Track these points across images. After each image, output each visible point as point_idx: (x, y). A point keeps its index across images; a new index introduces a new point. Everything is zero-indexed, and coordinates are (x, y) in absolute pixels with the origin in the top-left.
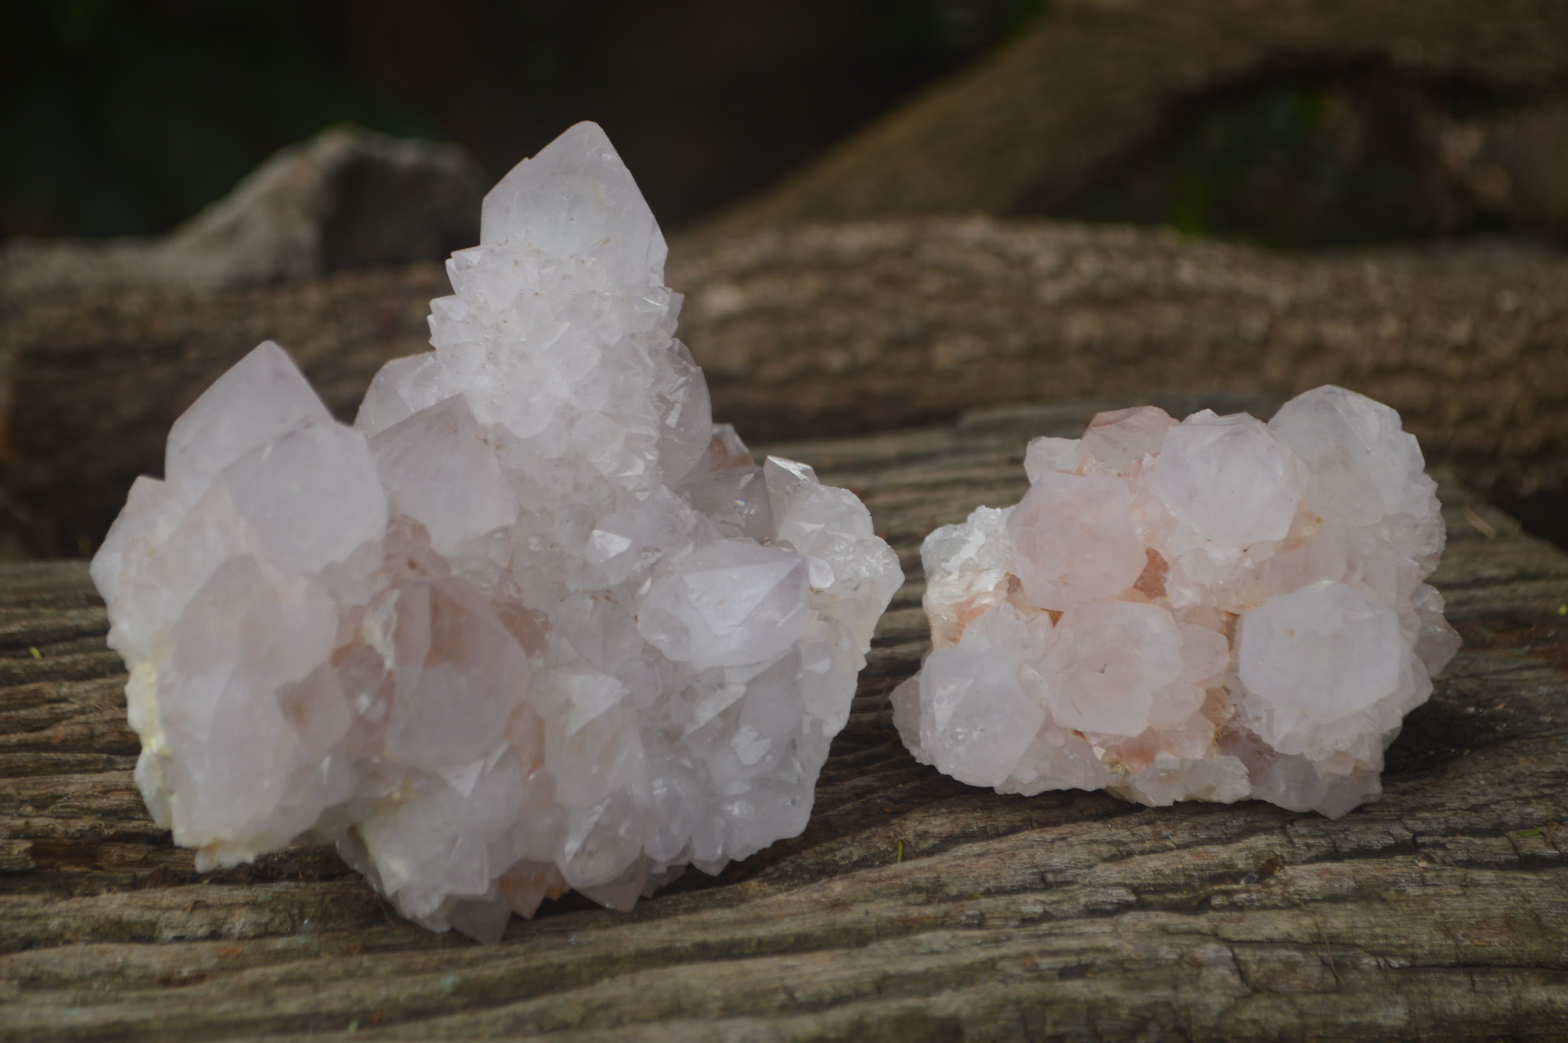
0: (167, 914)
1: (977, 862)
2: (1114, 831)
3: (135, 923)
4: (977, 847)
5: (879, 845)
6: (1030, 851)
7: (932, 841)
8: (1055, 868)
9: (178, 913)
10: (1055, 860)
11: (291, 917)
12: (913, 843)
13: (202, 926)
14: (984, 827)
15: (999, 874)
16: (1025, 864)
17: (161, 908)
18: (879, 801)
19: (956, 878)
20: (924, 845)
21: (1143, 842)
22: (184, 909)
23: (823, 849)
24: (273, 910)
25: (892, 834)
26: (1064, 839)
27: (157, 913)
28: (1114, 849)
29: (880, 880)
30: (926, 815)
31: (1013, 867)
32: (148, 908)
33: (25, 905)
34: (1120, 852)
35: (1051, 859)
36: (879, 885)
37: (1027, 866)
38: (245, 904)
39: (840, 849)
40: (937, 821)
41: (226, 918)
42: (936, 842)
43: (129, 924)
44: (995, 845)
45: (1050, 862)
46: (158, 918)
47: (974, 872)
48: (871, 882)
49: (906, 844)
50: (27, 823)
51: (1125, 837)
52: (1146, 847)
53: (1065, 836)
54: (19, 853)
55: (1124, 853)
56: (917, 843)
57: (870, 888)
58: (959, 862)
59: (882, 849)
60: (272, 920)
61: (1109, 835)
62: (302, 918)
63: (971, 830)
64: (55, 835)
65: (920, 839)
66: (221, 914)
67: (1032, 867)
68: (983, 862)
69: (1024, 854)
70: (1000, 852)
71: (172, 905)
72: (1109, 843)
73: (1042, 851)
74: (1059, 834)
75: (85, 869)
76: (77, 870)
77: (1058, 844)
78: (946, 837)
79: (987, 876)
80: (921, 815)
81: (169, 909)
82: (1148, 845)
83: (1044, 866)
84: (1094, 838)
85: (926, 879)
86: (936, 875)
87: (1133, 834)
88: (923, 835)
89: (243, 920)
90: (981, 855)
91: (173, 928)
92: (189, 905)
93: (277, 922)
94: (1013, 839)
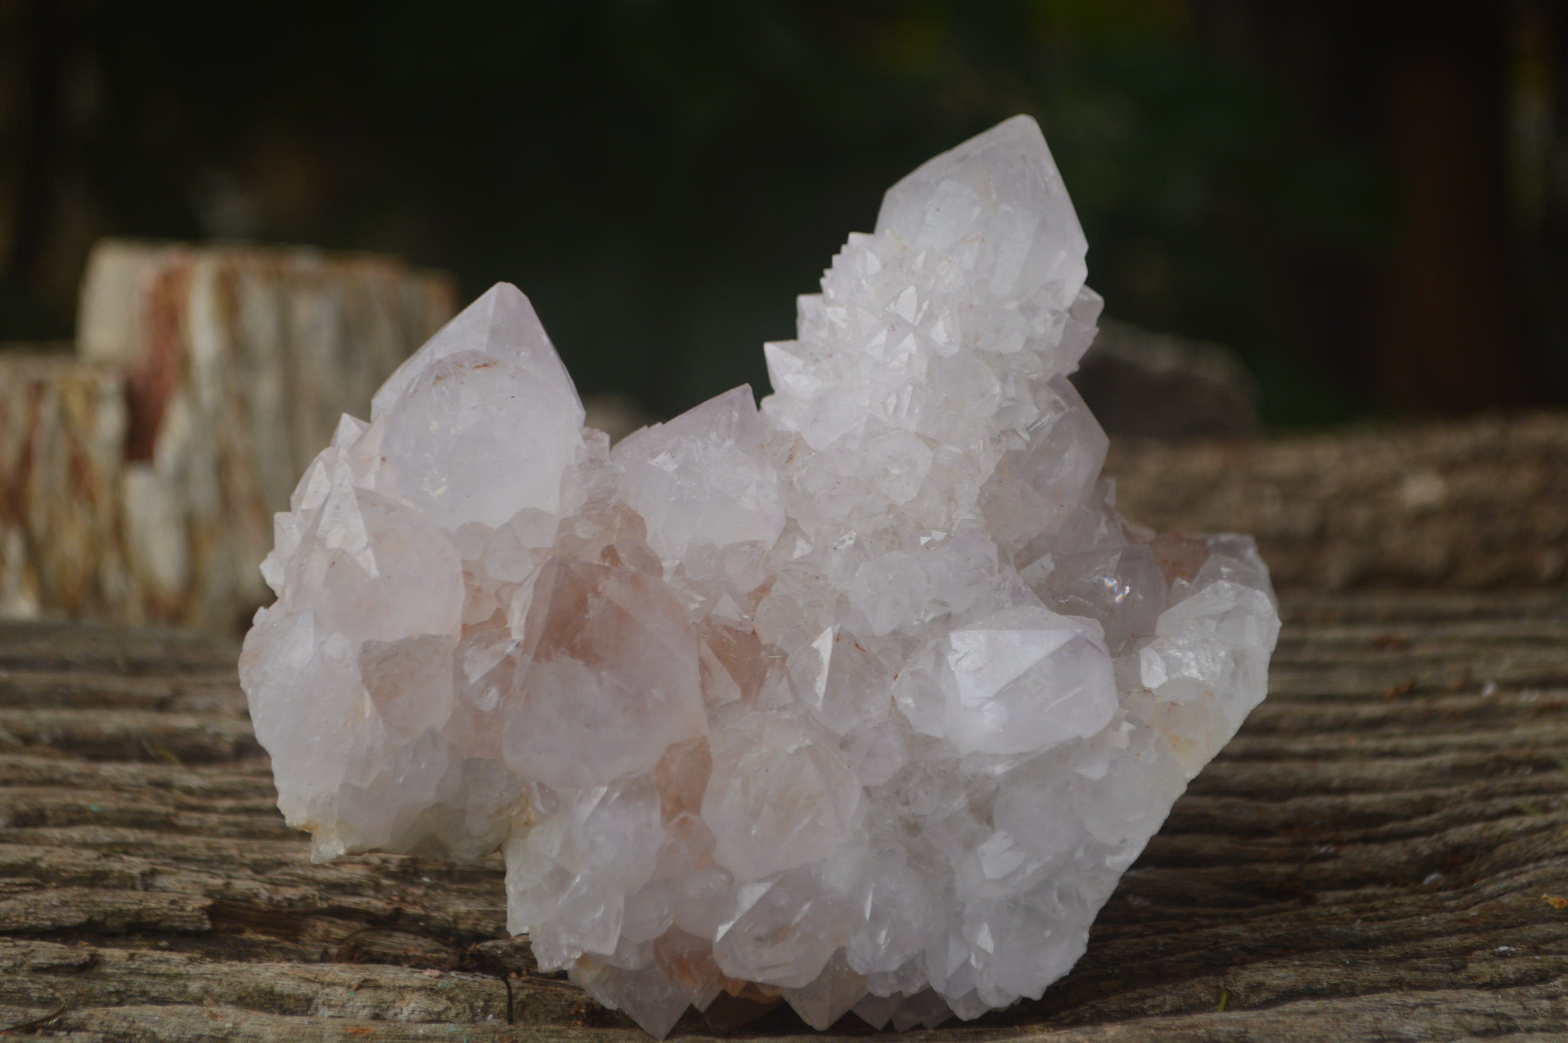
0: (327, 990)
1: (1304, 1019)
2: (1501, 1002)
3: (289, 996)
4: (1312, 1005)
5: (1202, 995)
6: (1378, 1014)
7: (1265, 995)
8: (1404, 1037)
9: (340, 990)
10: (1407, 1028)
11: (472, 1008)
12: (1243, 996)
13: (364, 1007)
14: (1337, 985)
15: (1326, 1036)
16: (1365, 1027)
17: (322, 983)
18: (1229, 949)
19: (1269, 1035)
20: (1255, 999)
21: (1534, 1017)
22: (349, 987)
23: (1135, 995)
24: (452, 999)
25: (1221, 984)
26: (1431, 1006)
27: (316, 987)
28: (1491, 1023)
29: (1168, 1028)
30: (1271, 966)
31: (1348, 1029)
32: (307, 980)
33: (167, 961)
34: (1498, 1026)
35: (1402, 1026)
36: (1164, 1034)
37: (1367, 1030)
38: (419, 989)
39: (1153, 997)
40: (1282, 973)
41: (394, 1002)
42: (1271, 996)
43: (282, 996)
44: (1338, 1004)
45: (1401, 1030)
46: (316, 993)
47: (1294, 1031)
48: (1156, 1029)
49: (1231, 996)
50: (227, 885)
51: (1513, 1011)
52: (1536, 1025)
53: (1432, 1002)
54: (194, 910)
55: (1504, 1029)
56: (1247, 996)
57: (1152, 1035)
58: (1281, 1018)
59: (1204, 1000)
60: (448, 1009)
61: (1493, 1006)
62: (486, 1011)
63: (1318, 986)
64: (257, 901)
65: (1252, 992)
66: (389, 997)
67: (1373, 1032)
68: (1311, 1020)
69: (1368, 1017)
70: (1341, 1011)
71: (337, 980)
72: (1489, 1015)
73: (1394, 1015)
74: (1427, 1000)
75: (272, 938)
76: (263, 938)
77: (1421, 1009)
78: (1284, 992)
79: (1310, 1037)
80: (1267, 966)
81: (332, 984)
82: (1539, 1022)
83: (1390, 1033)
84: (1470, 1008)
85: (1229, 1033)
86: (1243, 1030)
87: (1525, 1009)
88: (1257, 988)
89: (413, 1005)
90: (1313, 1013)
91: (330, 1006)
92: (354, 983)
93: (453, 1013)
94: (1364, 1000)
